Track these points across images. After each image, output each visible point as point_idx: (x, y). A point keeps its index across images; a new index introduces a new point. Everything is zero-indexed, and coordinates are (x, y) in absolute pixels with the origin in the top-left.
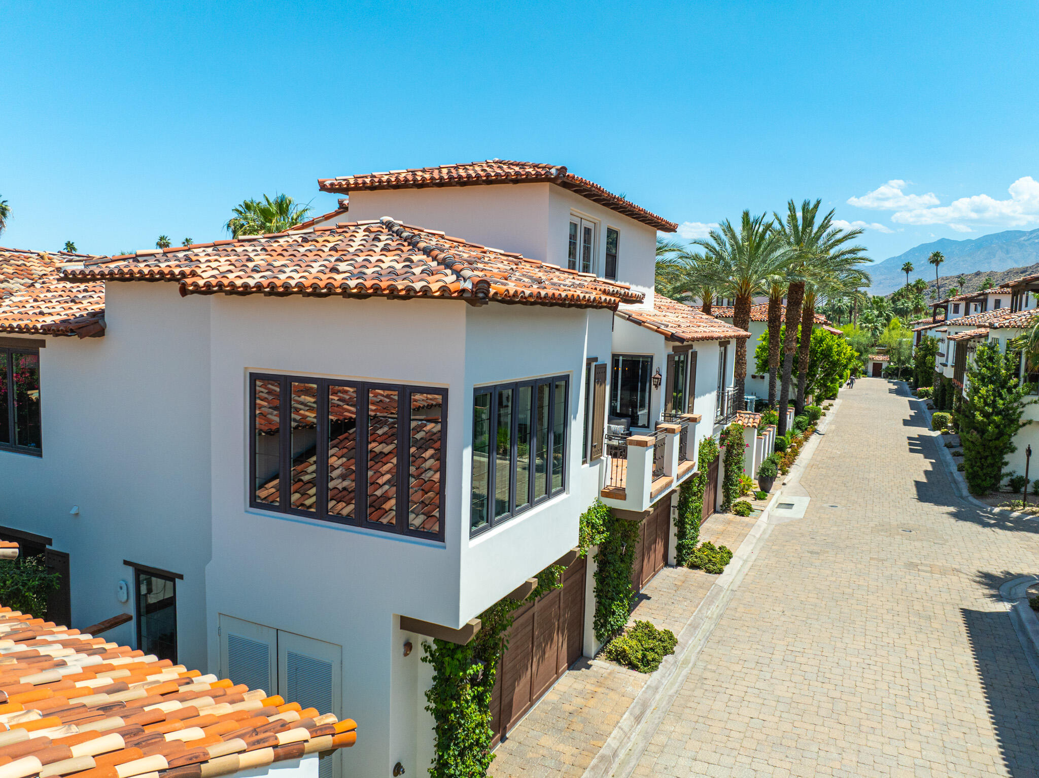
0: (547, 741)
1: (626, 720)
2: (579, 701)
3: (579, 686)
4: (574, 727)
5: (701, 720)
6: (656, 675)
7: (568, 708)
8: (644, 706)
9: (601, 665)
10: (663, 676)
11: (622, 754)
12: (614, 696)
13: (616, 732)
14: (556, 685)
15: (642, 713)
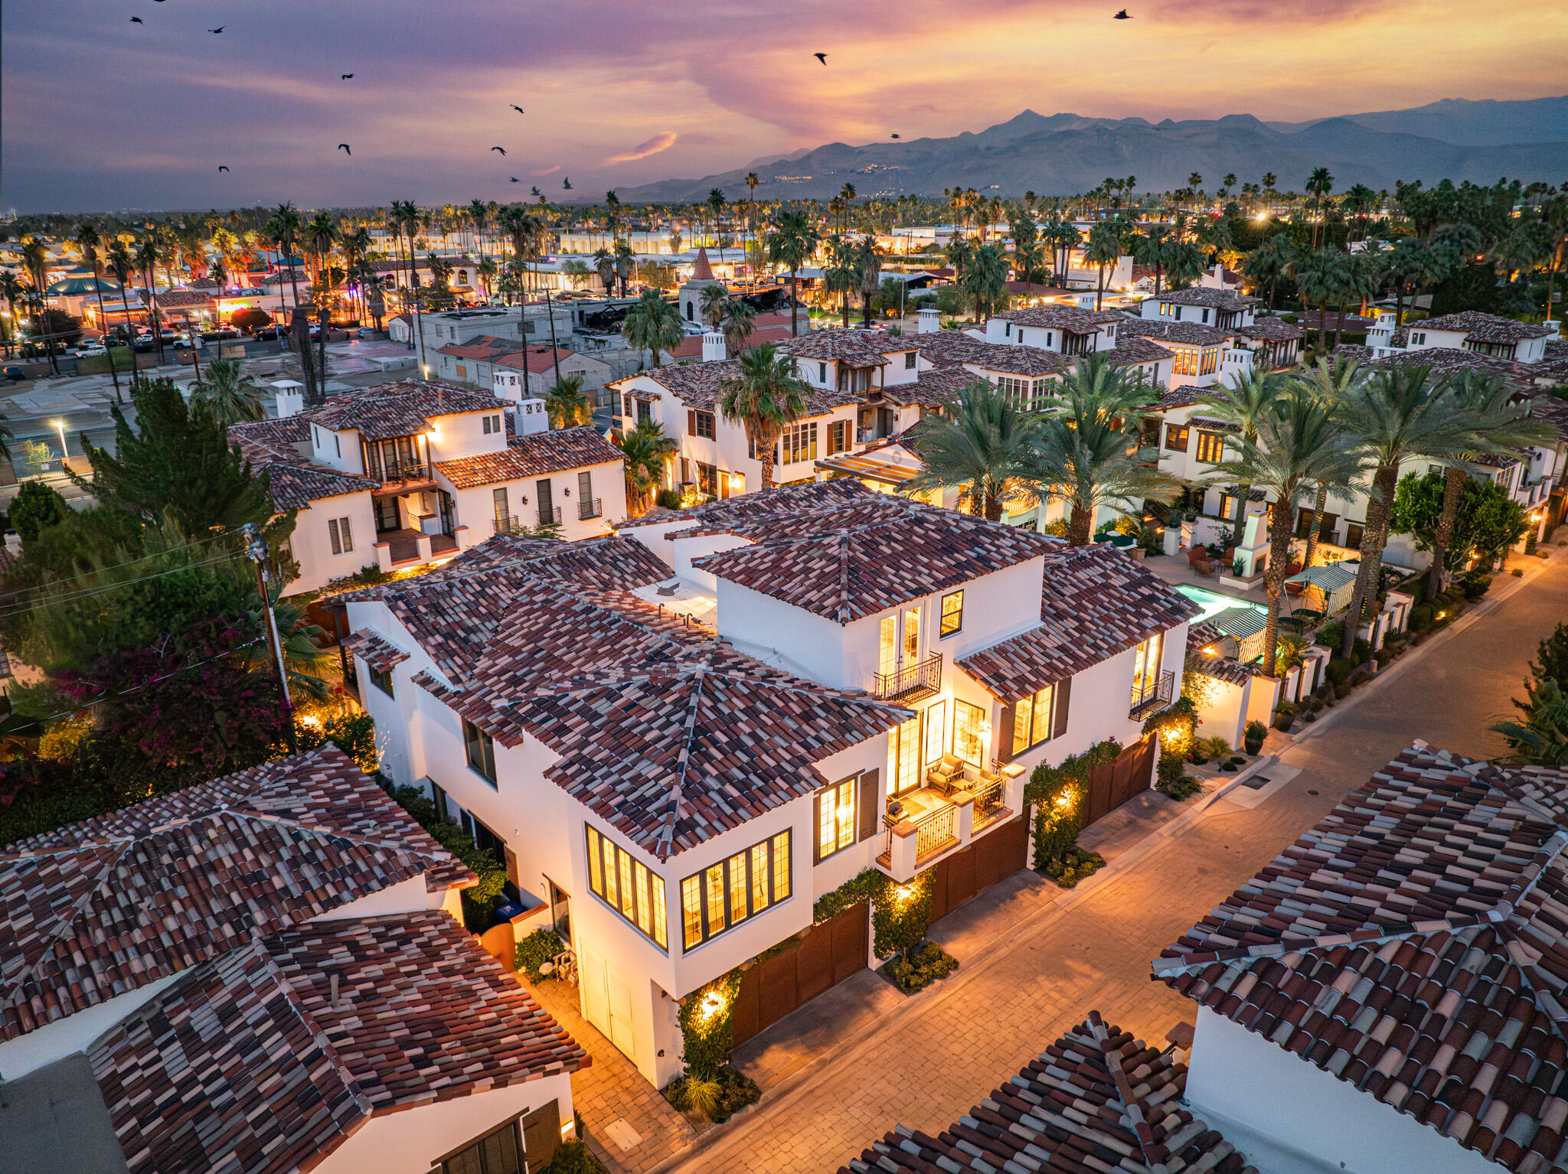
6: (914, 997)
7: (824, 1014)
10: (919, 999)
12: (865, 1010)
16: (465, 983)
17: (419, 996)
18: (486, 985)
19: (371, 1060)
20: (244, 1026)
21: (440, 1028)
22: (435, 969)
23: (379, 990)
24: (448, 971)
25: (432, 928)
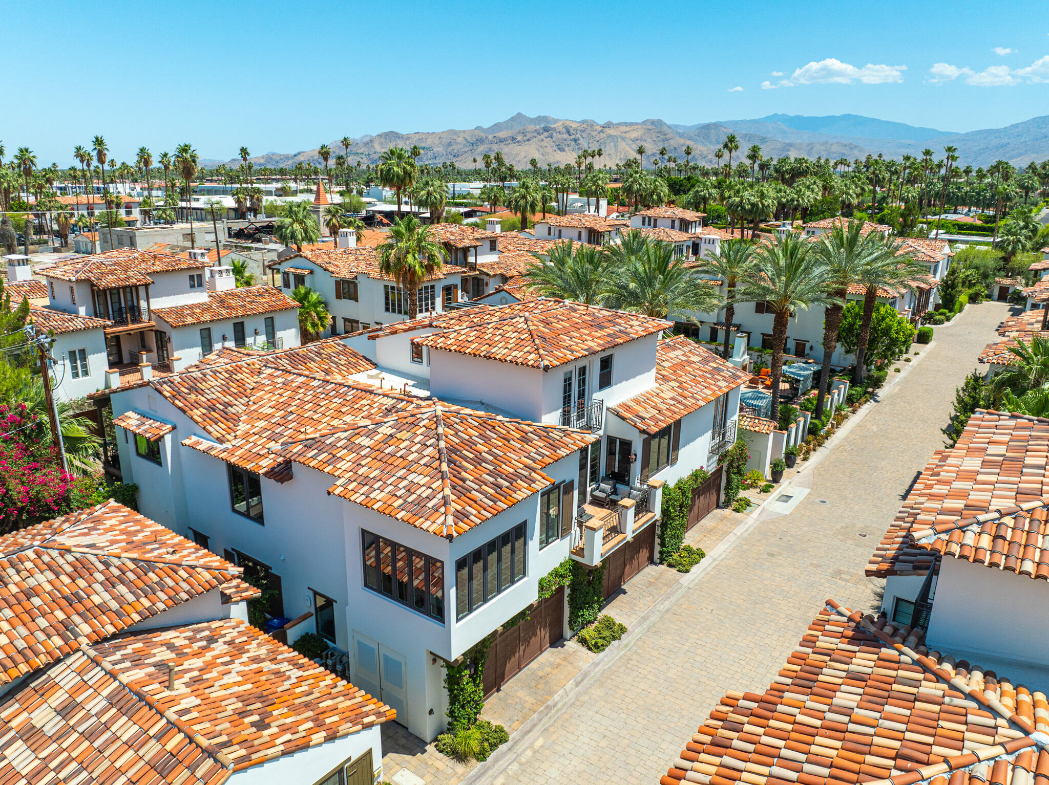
0: (521, 694)
1: (571, 684)
2: (548, 669)
3: (552, 660)
4: (539, 686)
5: (614, 688)
6: (602, 654)
7: (540, 674)
8: (585, 675)
9: (572, 645)
10: (606, 656)
11: (559, 706)
12: (570, 668)
13: (561, 692)
14: (539, 658)
15: (582, 680)
16: (274, 667)
17: (240, 679)
18: (291, 667)
19: (218, 728)
20: (87, 717)
21: (267, 700)
22: (245, 658)
23: (205, 677)
24: (256, 660)
25: (231, 630)
